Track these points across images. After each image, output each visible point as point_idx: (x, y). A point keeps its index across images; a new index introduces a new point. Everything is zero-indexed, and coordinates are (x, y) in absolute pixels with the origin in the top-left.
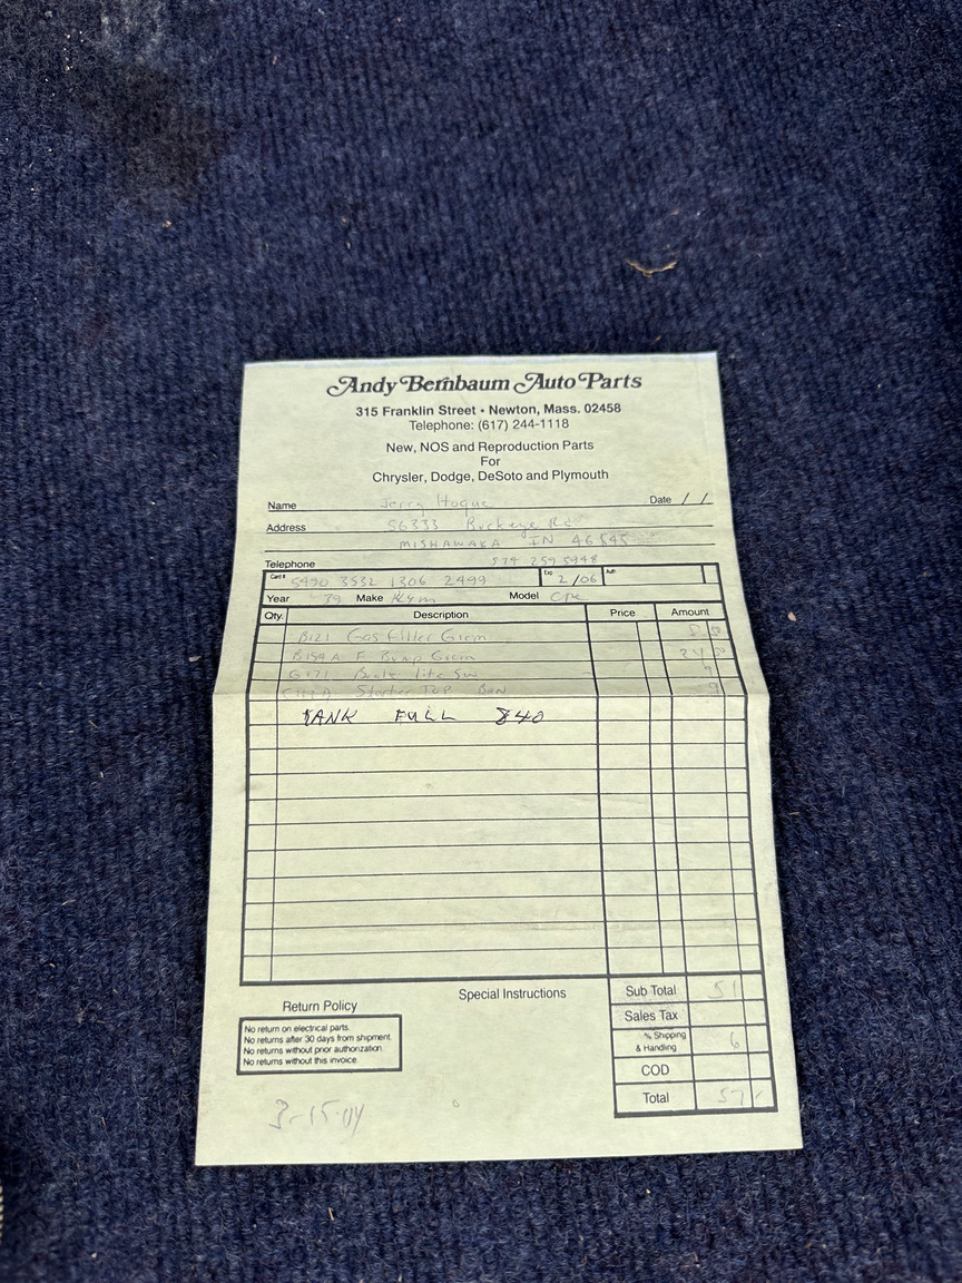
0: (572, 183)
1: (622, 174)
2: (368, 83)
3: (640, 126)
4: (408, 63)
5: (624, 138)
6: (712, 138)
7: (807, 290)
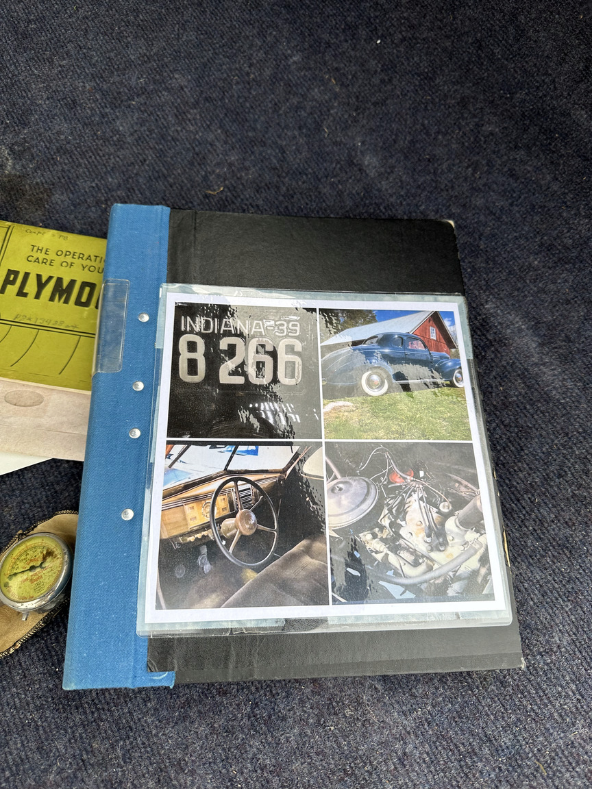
0: (179, 171)
1: (196, 164)
2: (95, 158)
3: (196, 146)
4: (108, 147)
5: (193, 151)
6: (222, 143)
7: (270, 183)
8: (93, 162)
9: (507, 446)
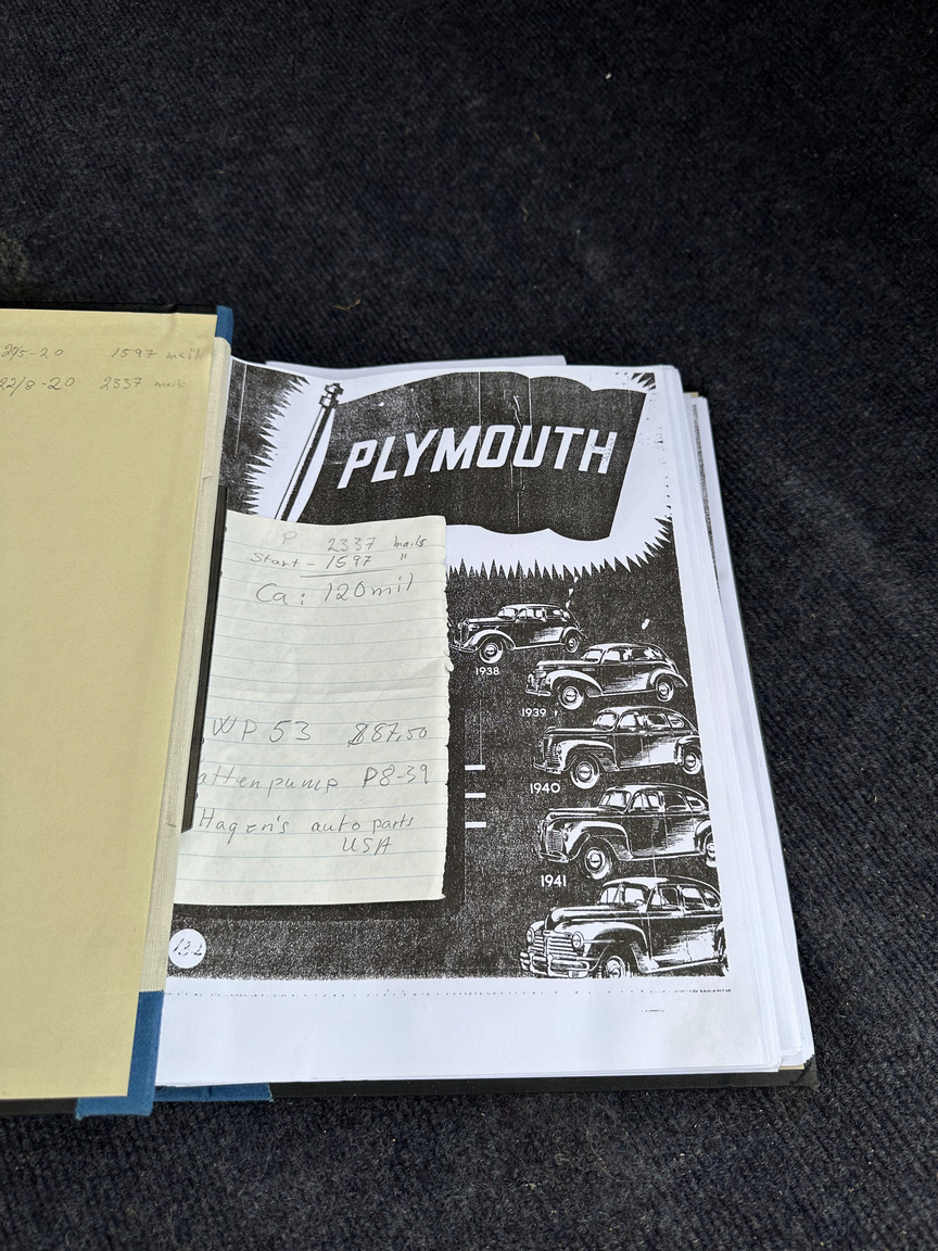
6: (360, 232)
8: (155, 261)
9: (826, 710)
